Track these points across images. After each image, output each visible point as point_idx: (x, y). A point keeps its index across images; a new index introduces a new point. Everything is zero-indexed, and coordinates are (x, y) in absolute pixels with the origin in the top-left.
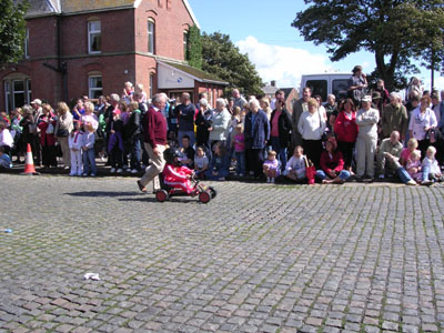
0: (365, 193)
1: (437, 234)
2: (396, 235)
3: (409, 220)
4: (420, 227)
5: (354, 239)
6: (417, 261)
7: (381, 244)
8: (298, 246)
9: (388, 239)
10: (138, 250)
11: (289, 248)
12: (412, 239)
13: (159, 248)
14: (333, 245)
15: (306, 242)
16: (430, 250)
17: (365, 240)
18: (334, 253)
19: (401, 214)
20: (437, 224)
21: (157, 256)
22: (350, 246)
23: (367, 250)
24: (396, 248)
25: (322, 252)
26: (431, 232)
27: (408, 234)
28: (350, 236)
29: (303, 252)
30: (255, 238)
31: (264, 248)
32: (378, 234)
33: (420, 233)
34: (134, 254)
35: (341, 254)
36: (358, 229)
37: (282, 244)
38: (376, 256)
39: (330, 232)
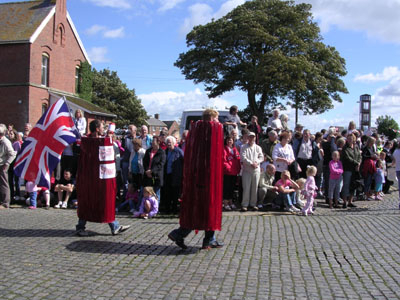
0: (241, 223)
1: (310, 265)
2: (273, 267)
3: (283, 250)
4: (294, 257)
5: (233, 272)
6: (295, 296)
7: (259, 277)
8: (178, 281)
9: (265, 271)
10: (16, 288)
11: (169, 284)
12: (288, 271)
13: (38, 285)
14: (213, 279)
15: (187, 277)
16: (305, 283)
17: (243, 273)
18: (214, 289)
19: (275, 244)
20: (309, 254)
21: (35, 295)
22: (230, 280)
23: (247, 285)
24: (274, 281)
25: (202, 288)
26: (304, 262)
27: (283, 265)
28: (229, 269)
29: (184, 288)
30: (136, 273)
31: (145, 285)
32: (255, 266)
33: (295, 265)
34: (12, 293)
35: (221, 289)
36: (236, 261)
37: (163, 279)
38: (255, 291)
39: (210, 265)
